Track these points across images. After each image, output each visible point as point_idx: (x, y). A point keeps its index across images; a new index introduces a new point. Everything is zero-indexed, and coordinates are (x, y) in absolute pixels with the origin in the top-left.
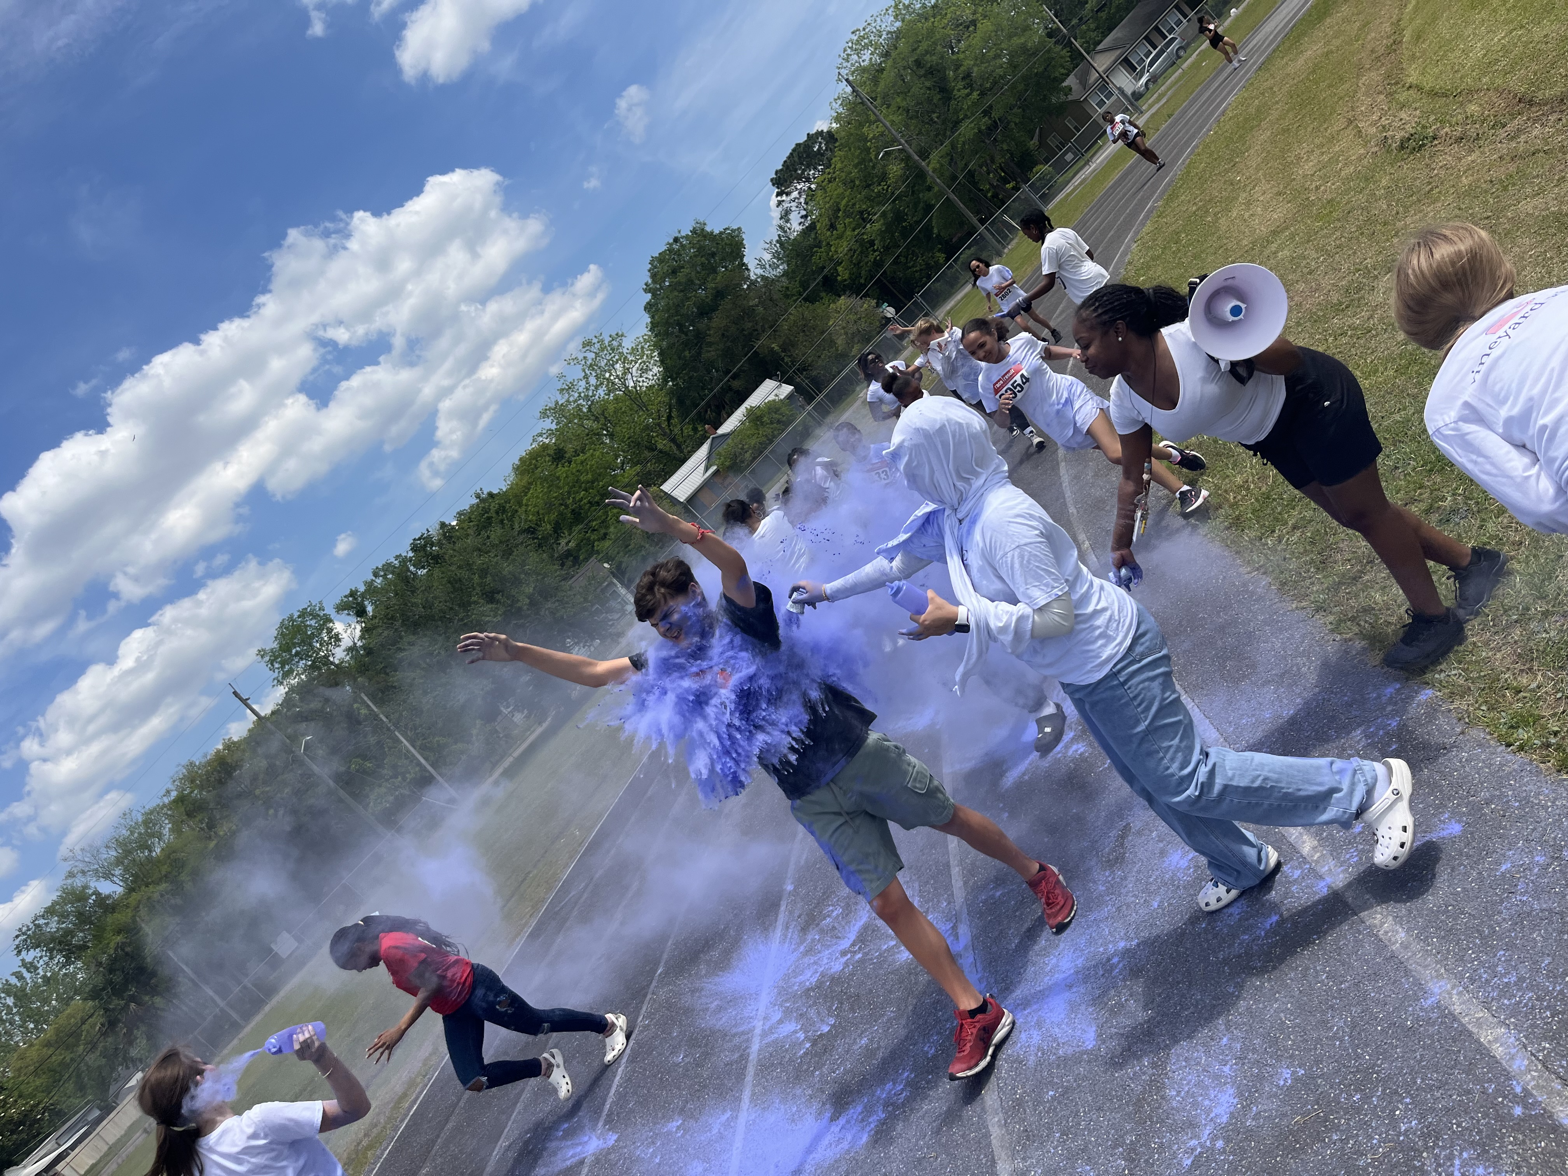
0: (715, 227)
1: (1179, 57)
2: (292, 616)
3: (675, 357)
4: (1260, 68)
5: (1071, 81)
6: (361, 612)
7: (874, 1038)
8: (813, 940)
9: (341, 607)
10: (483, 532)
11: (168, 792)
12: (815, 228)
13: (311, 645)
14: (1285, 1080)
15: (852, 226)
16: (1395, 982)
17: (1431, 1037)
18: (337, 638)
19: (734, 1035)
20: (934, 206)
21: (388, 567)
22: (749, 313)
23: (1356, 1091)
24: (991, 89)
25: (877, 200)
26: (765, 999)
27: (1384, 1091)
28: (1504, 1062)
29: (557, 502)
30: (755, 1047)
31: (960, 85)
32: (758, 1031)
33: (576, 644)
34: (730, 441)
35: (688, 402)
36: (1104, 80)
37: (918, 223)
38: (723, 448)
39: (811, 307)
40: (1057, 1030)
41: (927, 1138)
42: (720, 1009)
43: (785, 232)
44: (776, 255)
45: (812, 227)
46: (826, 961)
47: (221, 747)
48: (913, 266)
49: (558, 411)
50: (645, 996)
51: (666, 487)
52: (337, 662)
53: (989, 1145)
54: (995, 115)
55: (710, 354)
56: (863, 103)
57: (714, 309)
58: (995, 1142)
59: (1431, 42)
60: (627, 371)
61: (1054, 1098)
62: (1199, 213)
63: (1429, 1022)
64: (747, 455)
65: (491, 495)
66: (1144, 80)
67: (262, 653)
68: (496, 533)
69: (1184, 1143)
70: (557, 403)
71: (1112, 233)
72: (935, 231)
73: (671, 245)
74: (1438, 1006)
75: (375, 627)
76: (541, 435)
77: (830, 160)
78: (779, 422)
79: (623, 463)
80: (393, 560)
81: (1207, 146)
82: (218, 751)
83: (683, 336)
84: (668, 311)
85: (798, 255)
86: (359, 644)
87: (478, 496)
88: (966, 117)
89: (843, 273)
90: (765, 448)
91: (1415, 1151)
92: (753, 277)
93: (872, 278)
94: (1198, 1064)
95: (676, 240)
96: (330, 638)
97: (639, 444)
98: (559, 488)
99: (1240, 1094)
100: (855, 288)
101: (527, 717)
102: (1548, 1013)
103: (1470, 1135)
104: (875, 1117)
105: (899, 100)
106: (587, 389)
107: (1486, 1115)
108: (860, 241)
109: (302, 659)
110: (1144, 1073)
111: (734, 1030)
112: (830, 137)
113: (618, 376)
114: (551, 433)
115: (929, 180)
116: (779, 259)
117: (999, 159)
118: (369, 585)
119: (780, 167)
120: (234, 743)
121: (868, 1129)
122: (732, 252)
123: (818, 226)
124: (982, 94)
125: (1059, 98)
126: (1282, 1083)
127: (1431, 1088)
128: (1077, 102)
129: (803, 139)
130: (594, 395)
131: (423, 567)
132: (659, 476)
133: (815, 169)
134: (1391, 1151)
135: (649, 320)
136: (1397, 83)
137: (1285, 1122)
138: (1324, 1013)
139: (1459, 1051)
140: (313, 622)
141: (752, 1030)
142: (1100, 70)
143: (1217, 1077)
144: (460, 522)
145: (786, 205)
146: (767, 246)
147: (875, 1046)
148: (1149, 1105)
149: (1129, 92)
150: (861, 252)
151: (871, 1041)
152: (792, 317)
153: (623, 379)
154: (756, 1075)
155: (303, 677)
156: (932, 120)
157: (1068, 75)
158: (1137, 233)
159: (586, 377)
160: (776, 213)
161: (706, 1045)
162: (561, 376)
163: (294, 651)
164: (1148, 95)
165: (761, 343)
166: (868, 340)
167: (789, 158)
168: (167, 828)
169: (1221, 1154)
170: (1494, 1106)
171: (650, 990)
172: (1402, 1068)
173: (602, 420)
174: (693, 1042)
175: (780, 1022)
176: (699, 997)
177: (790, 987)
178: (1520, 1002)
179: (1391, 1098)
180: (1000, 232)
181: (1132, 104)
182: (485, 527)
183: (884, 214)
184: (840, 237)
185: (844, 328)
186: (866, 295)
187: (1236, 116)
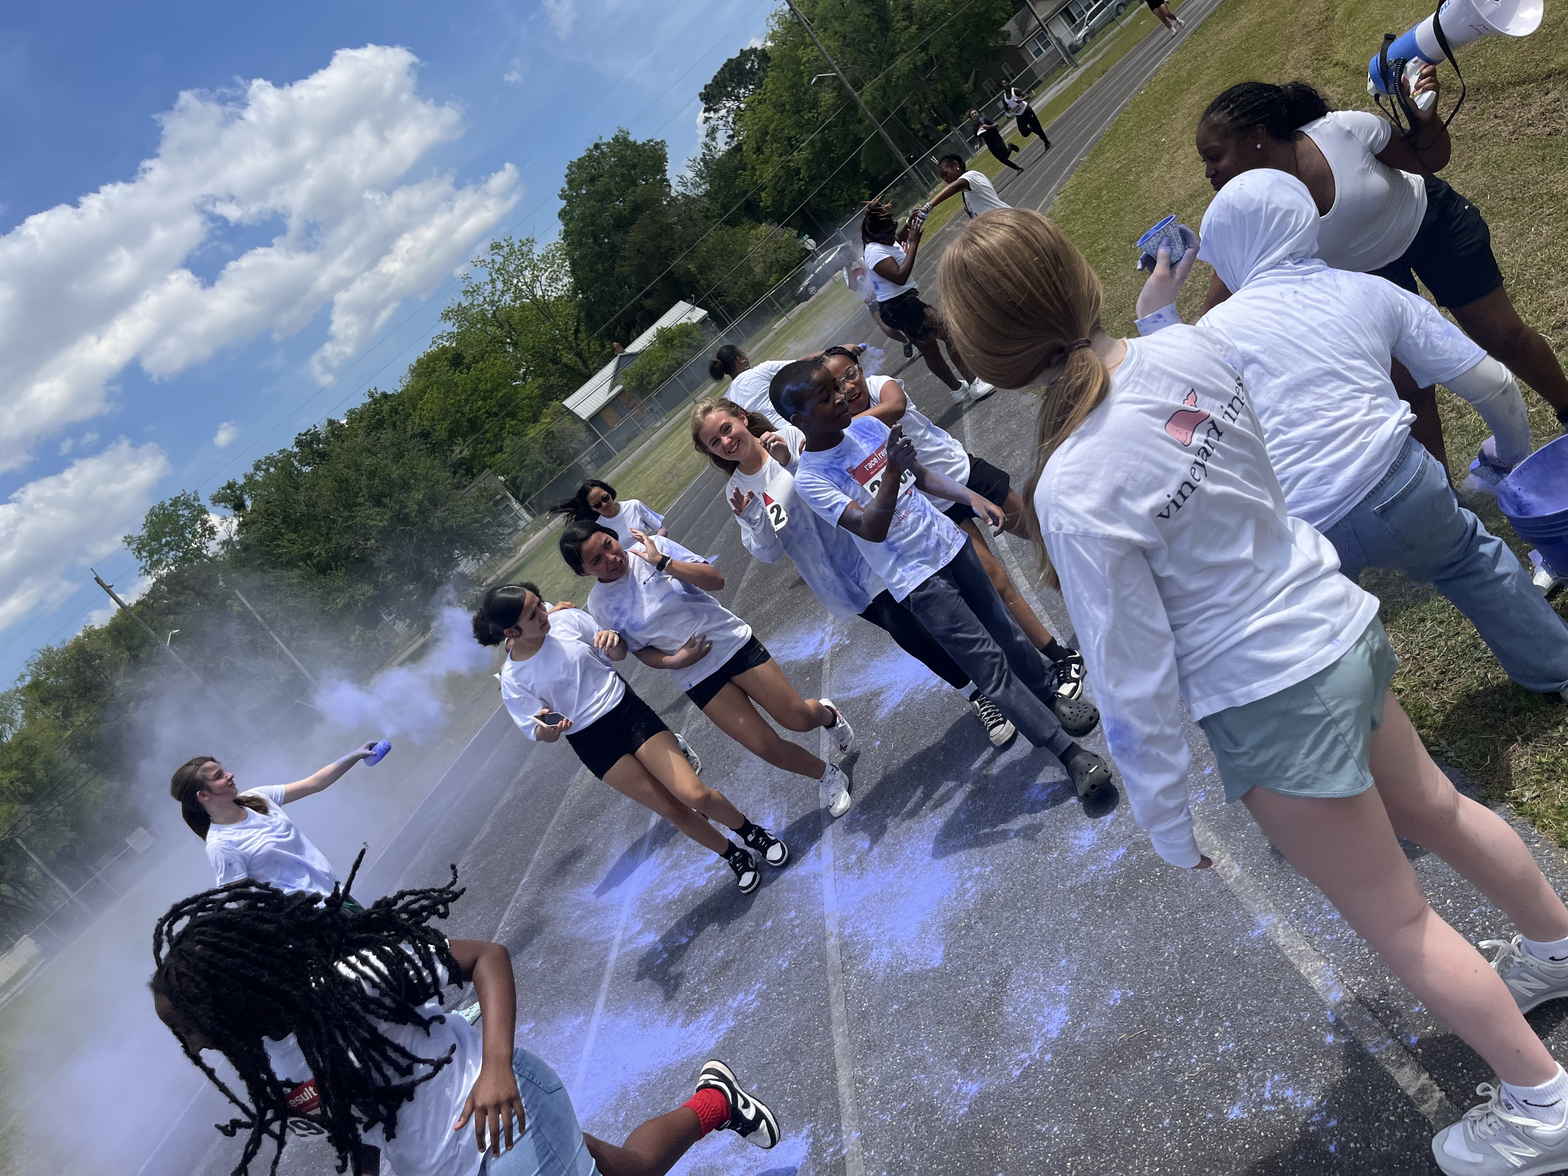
0: (638, 137)
1: (1119, 14)
2: (163, 503)
3: (587, 268)
4: (1195, 32)
5: (1010, 26)
6: (239, 506)
7: (730, 950)
8: (680, 855)
9: (218, 499)
10: (373, 433)
11: (23, 677)
12: (741, 149)
13: (182, 535)
14: (1115, 1000)
15: (780, 151)
16: (1226, 913)
17: (1254, 966)
18: (212, 531)
19: (594, 944)
20: (863, 140)
21: (271, 461)
22: (666, 230)
23: (1180, 1013)
24: (929, 25)
25: (804, 127)
26: (627, 910)
27: (1206, 1014)
28: (1320, 993)
29: (453, 410)
30: (613, 956)
31: (900, 16)
32: (617, 941)
33: (466, 555)
34: (637, 361)
35: (597, 317)
36: (1043, 28)
37: (847, 155)
38: (630, 368)
39: (731, 231)
40: (907, 948)
41: (773, 1045)
42: (581, 918)
43: (711, 150)
44: (699, 174)
45: (738, 148)
46: (690, 876)
47: (80, 634)
48: (837, 200)
49: (460, 313)
50: (508, 903)
51: (569, 403)
52: (210, 555)
53: (832, 1053)
54: (932, 52)
55: (624, 268)
56: (799, 23)
57: (631, 222)
58: (837, 1051)
59: (1362, 21)
60: (535, 279)
61: (898, 1011)
62: (1123, 171)
63: (1254, 952)
64: (655, 377)
65: (385, 395)
66: (1082, 34)
67: (129, 540)
68: (387, 436)
69: (1015, 1055)
70: (460, 305)
71: (1036, 183)
72: (863, 165)
73: (591, 151)
74: (1264, 938)
75: (254, 523)
76: (442, 337)
77: (761, 80)
78: (690, 346)
79: (525, 374)
80: (276, 454)
81: (1136, 105)
82: (78, 638)
83: (597, 248)
84: (583, 220)
85: (721, 176)
86: (236, 538)
87: (371, 395)
88: (902, 50)
89: (766, 200)
90: (673, 372)
91: (1230, 1071)
92: (673, 194)
93: (796, 207)
94: (1037, 983)
95: (597, 146)
96: (204, 530)
97: (543, 355)
98: (456, 394)
99: (1072, 1012)
100: (777, 216)
101: (410, 626)
102: (1366, 950)
103: (1283, 1059)
104: (725, 1025)
105: (836, 24)
106: (493, 294)
107: (1298, 1042)
108: (785, 167)
109: (172, 549)
110: (985, 991)
111: (594, 939)
112: (763, 56)
113: (526, 283)
114: (451, 336)
115: (860, 112)
116: (702, 178)
117: (932, 99)
118: (250, 478)
119: (710, 82)
120: (96, 632)
121: (716, 1036)
122: (654, 166)
123: (745, 147)
124: (921, 28)
125: (997, 42)
126: (1112, 1003)
127: (1250, 1014)
128: (1014, 48)
129: (735, 55)
130: (499, 301)
131: (308, 464)
132: (562, 391)
133: (746, 87)
134: (1207, 1070)
135: (563, 228)
136: (1324, 59)
137: (1111, 1039)
138: (1157, 940)
139: (1280, 981)
140: (186, 512)
141: (611, 940)
142: (1041, 18)
143: (1052, 996)
144: (351, 421)
145: (713, 122)
146: (690, 163)
147: (731, 958)
148: (986, 1020)
149: (1067, 43)
150: (786, 180)
151: (727, 953)
152: (711, 240)
153: (531, 286)
154: (612, 982)
155: (173, 568)
156: (868, 50)
157: (1008, 19)
158: (1060, 186)
159: (493, 281)
160: (702, 130)
161: (565, 953)
162: (467, 278)
163: (164, 541)
164: (1085, 49)
165: (677, 262)
166: (787, 271)
167: (719, 73)
168: (19, 715)
169: (1048, 1066)
170: (1308, 1033)
171: (514, 899)
172: (1225, 994)
173: (507, 328)
174: (553, 950)
175: (640, 933)
176: (563, 907)
177: (653, 900)
178: (1342, 938)
179: (1212, 1021)
180: (927, 174)
181: (1068, 57)
182: (376, 429)
183: (812, 143)
184: (766, 162)
185: (763, 256)
186: (788, 224)
187: (1168, 77)
